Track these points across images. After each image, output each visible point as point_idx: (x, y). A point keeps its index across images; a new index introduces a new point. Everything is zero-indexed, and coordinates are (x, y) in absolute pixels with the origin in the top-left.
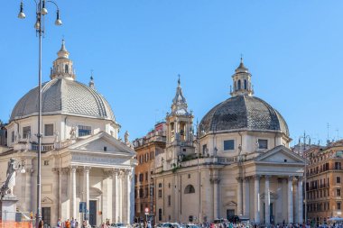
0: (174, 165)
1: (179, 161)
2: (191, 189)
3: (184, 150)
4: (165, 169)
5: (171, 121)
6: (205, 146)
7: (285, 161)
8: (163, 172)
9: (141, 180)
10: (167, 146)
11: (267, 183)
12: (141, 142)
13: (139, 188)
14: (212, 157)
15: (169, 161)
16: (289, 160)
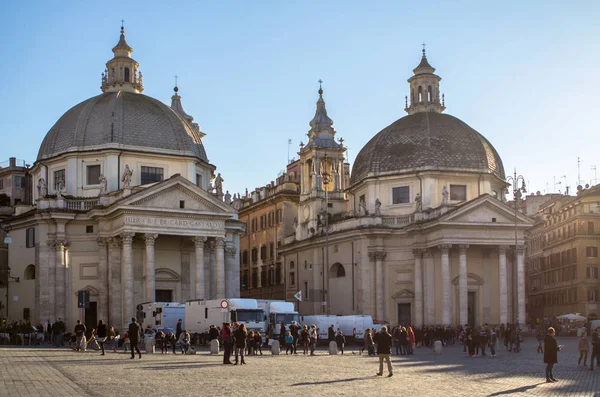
0: (312, 230)
1: (319, 223)
2: (340, 270)
3: (330, 205)
4: (298, 237)
5: (309, 157)
6: (363, 198)
7: (494, 220)
8: (295, 242)
9: (263, 257)
10: (302, 199)
11: (463, 258)
12: (262, 193)
13: (260, 270)
14: (373, 216)
15: (305, 224)
16: (499, 219)
